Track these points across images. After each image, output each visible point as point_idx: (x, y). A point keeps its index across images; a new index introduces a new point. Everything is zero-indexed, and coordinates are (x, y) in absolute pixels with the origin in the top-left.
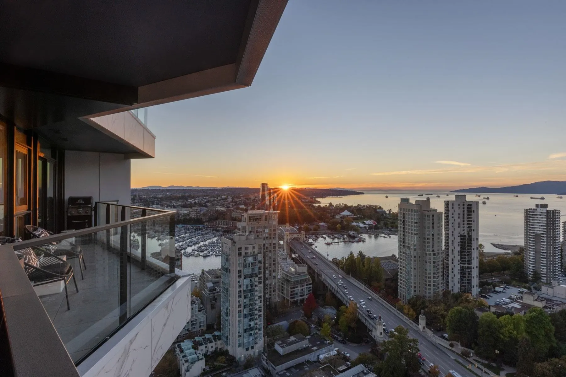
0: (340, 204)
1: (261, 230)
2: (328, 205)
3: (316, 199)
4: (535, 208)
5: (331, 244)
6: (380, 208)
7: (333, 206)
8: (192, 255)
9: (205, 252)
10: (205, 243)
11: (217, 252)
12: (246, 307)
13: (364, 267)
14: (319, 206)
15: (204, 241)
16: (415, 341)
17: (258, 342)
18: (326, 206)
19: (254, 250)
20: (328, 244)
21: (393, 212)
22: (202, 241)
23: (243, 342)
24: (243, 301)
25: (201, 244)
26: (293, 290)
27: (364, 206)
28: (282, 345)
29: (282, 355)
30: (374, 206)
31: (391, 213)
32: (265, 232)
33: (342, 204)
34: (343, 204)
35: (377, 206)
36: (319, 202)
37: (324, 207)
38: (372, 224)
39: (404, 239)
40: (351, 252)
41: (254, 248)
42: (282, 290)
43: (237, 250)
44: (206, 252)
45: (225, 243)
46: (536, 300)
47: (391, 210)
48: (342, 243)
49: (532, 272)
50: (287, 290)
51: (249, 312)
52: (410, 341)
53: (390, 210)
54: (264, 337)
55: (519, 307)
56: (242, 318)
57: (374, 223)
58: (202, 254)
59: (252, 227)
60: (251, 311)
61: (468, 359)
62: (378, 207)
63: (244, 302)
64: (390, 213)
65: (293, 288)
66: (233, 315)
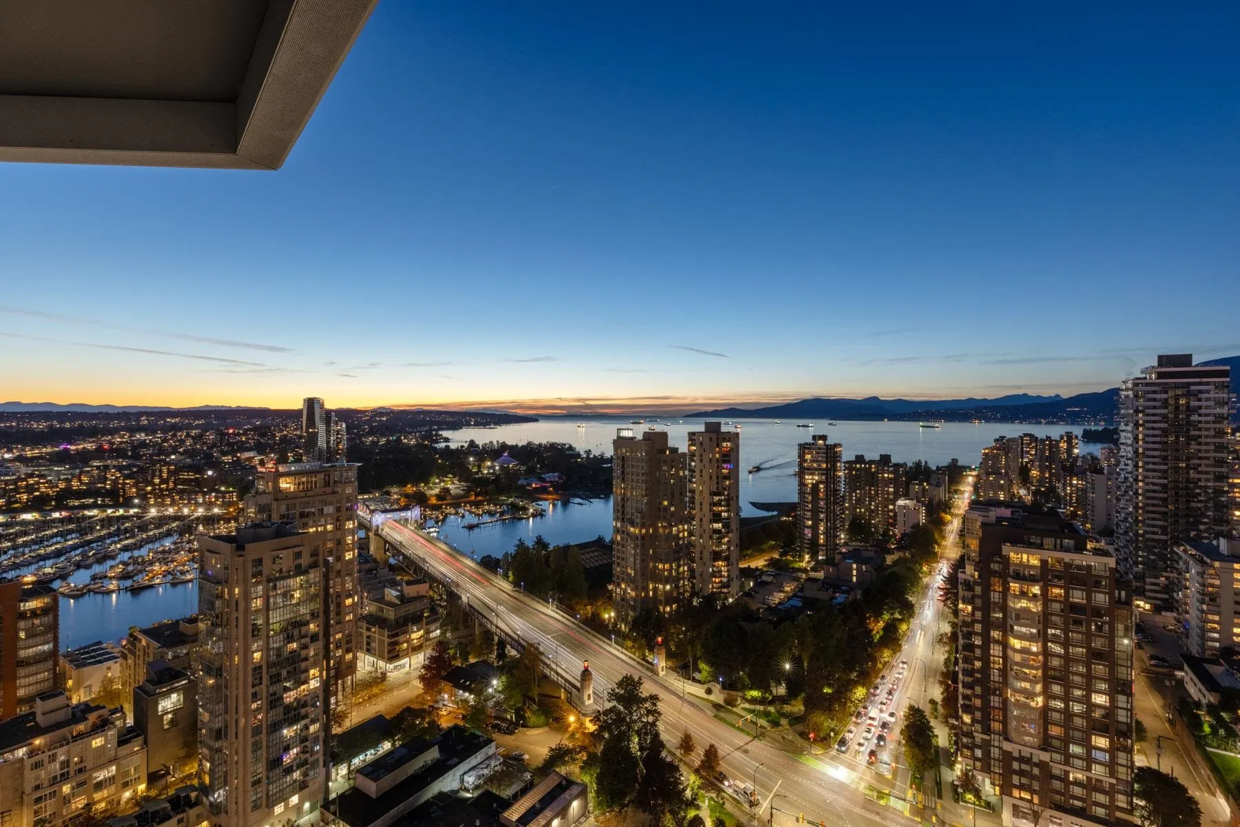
0: (491, 442)
1: (313, 510)
2: (466, 445)
3: (440, 433)
4: (812, 441)
5: (477, 526)
6: (571, 448)
7: (477, 446)
8: (89, 591)
9: (135, 579)
10: (136, 553)
11: (178, 573)
12: (275, 707)
13: (549, 566)
14: (447, 447)
15: (134, 549)
16: (654, 698)
17: (310, 784)
18: (462, 447)
19: (299, 561)
20: (471, 527)
21: (594, 455)
22: (127, 550)
23: (267, 794)
24: (267, 692)
25: (125, 556)
26: (393, 640)
27: (540, 445)
28: (376, 774)
29: (374, 796)
30: (559, 445)
31: (592, 456)
32: (325, 513)
33: (495, 443)
34: (498, 442)
35: (564, 445)
36: (447, 440)
37: (457, 449)
38: (557, 479)
39: (623, 506)
40: (520, 540)
41: (298, 555)
42: (368, 644)
43: (250, 564)
44: (139, 578)
45: (209, 551)
46: (820, 590)
47: (590, 451)
48: (499, 523)
49: (807, 544)
50: (381, 642)
51: (285, 714)
52: (645, 700)
53: (588, 452)
54: (324, 766)
55: (800, 604)
56: (264, 736)
57: (560, 478)
58: (128, 583)
59: (288, 506)
60: (289, 712)
61: (734, 709)
62: (567, 446)
63: (271, 692)
64: (588, 457)
65: (397, 635)
66: (237, 733)
